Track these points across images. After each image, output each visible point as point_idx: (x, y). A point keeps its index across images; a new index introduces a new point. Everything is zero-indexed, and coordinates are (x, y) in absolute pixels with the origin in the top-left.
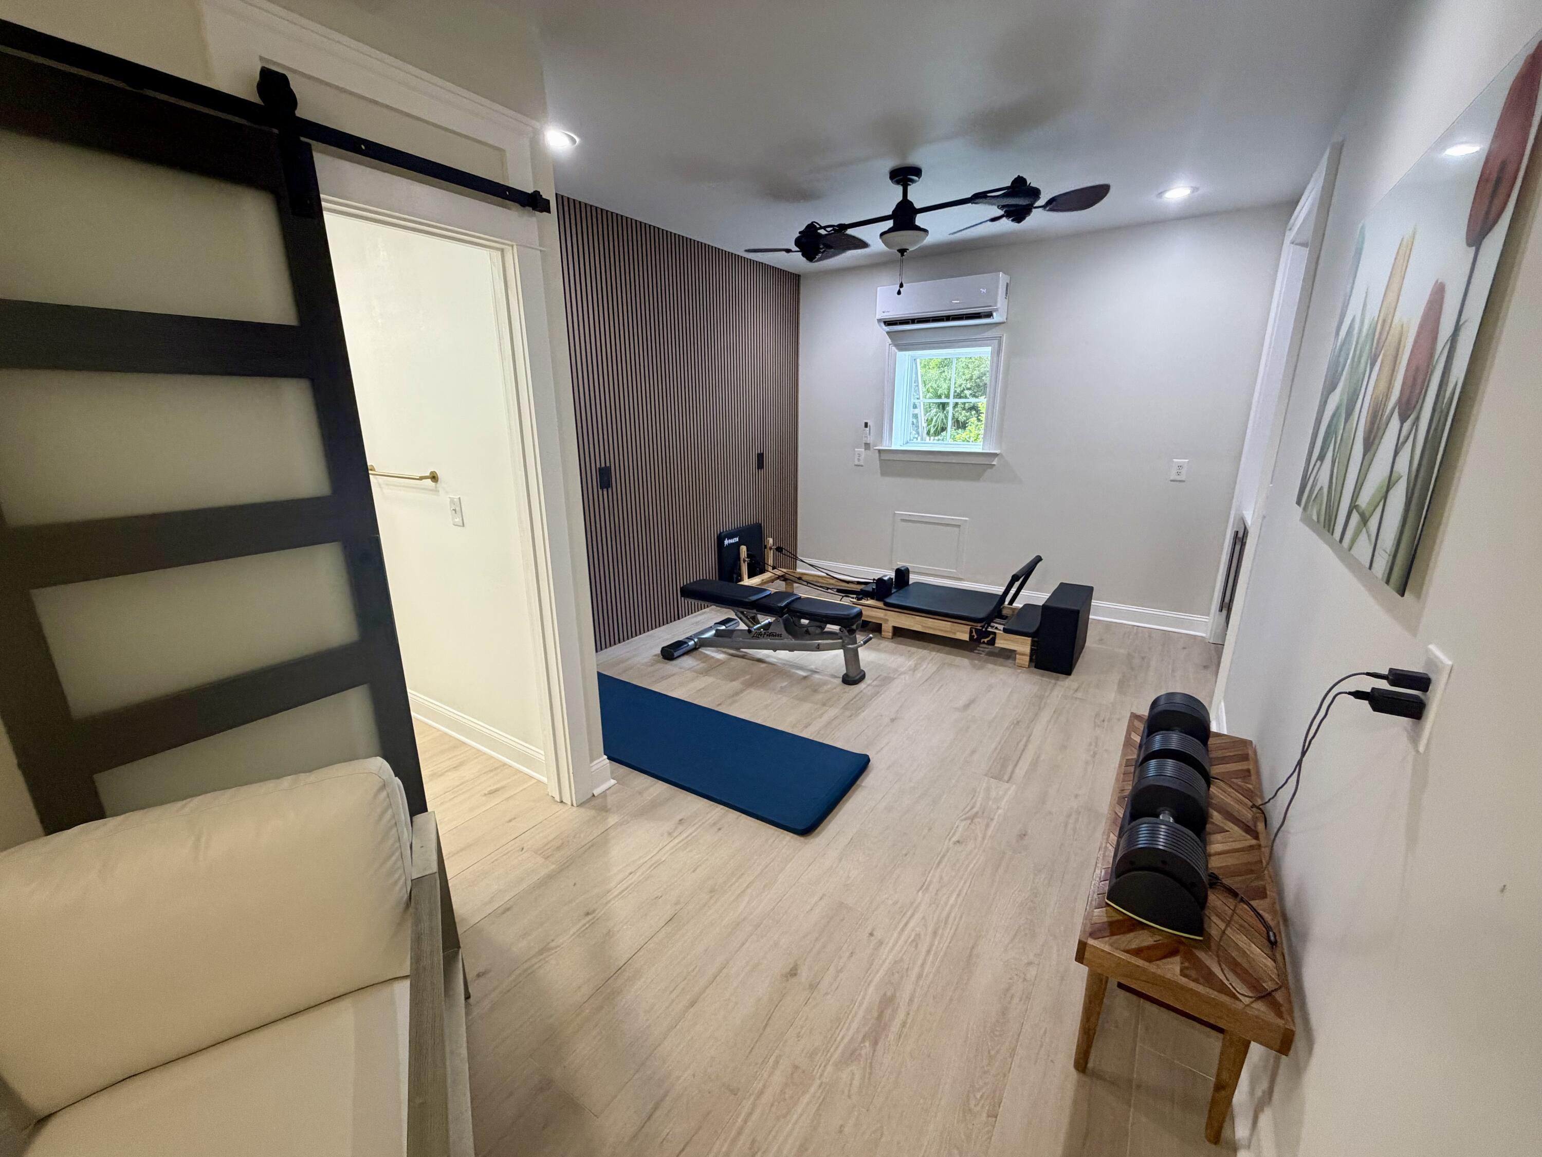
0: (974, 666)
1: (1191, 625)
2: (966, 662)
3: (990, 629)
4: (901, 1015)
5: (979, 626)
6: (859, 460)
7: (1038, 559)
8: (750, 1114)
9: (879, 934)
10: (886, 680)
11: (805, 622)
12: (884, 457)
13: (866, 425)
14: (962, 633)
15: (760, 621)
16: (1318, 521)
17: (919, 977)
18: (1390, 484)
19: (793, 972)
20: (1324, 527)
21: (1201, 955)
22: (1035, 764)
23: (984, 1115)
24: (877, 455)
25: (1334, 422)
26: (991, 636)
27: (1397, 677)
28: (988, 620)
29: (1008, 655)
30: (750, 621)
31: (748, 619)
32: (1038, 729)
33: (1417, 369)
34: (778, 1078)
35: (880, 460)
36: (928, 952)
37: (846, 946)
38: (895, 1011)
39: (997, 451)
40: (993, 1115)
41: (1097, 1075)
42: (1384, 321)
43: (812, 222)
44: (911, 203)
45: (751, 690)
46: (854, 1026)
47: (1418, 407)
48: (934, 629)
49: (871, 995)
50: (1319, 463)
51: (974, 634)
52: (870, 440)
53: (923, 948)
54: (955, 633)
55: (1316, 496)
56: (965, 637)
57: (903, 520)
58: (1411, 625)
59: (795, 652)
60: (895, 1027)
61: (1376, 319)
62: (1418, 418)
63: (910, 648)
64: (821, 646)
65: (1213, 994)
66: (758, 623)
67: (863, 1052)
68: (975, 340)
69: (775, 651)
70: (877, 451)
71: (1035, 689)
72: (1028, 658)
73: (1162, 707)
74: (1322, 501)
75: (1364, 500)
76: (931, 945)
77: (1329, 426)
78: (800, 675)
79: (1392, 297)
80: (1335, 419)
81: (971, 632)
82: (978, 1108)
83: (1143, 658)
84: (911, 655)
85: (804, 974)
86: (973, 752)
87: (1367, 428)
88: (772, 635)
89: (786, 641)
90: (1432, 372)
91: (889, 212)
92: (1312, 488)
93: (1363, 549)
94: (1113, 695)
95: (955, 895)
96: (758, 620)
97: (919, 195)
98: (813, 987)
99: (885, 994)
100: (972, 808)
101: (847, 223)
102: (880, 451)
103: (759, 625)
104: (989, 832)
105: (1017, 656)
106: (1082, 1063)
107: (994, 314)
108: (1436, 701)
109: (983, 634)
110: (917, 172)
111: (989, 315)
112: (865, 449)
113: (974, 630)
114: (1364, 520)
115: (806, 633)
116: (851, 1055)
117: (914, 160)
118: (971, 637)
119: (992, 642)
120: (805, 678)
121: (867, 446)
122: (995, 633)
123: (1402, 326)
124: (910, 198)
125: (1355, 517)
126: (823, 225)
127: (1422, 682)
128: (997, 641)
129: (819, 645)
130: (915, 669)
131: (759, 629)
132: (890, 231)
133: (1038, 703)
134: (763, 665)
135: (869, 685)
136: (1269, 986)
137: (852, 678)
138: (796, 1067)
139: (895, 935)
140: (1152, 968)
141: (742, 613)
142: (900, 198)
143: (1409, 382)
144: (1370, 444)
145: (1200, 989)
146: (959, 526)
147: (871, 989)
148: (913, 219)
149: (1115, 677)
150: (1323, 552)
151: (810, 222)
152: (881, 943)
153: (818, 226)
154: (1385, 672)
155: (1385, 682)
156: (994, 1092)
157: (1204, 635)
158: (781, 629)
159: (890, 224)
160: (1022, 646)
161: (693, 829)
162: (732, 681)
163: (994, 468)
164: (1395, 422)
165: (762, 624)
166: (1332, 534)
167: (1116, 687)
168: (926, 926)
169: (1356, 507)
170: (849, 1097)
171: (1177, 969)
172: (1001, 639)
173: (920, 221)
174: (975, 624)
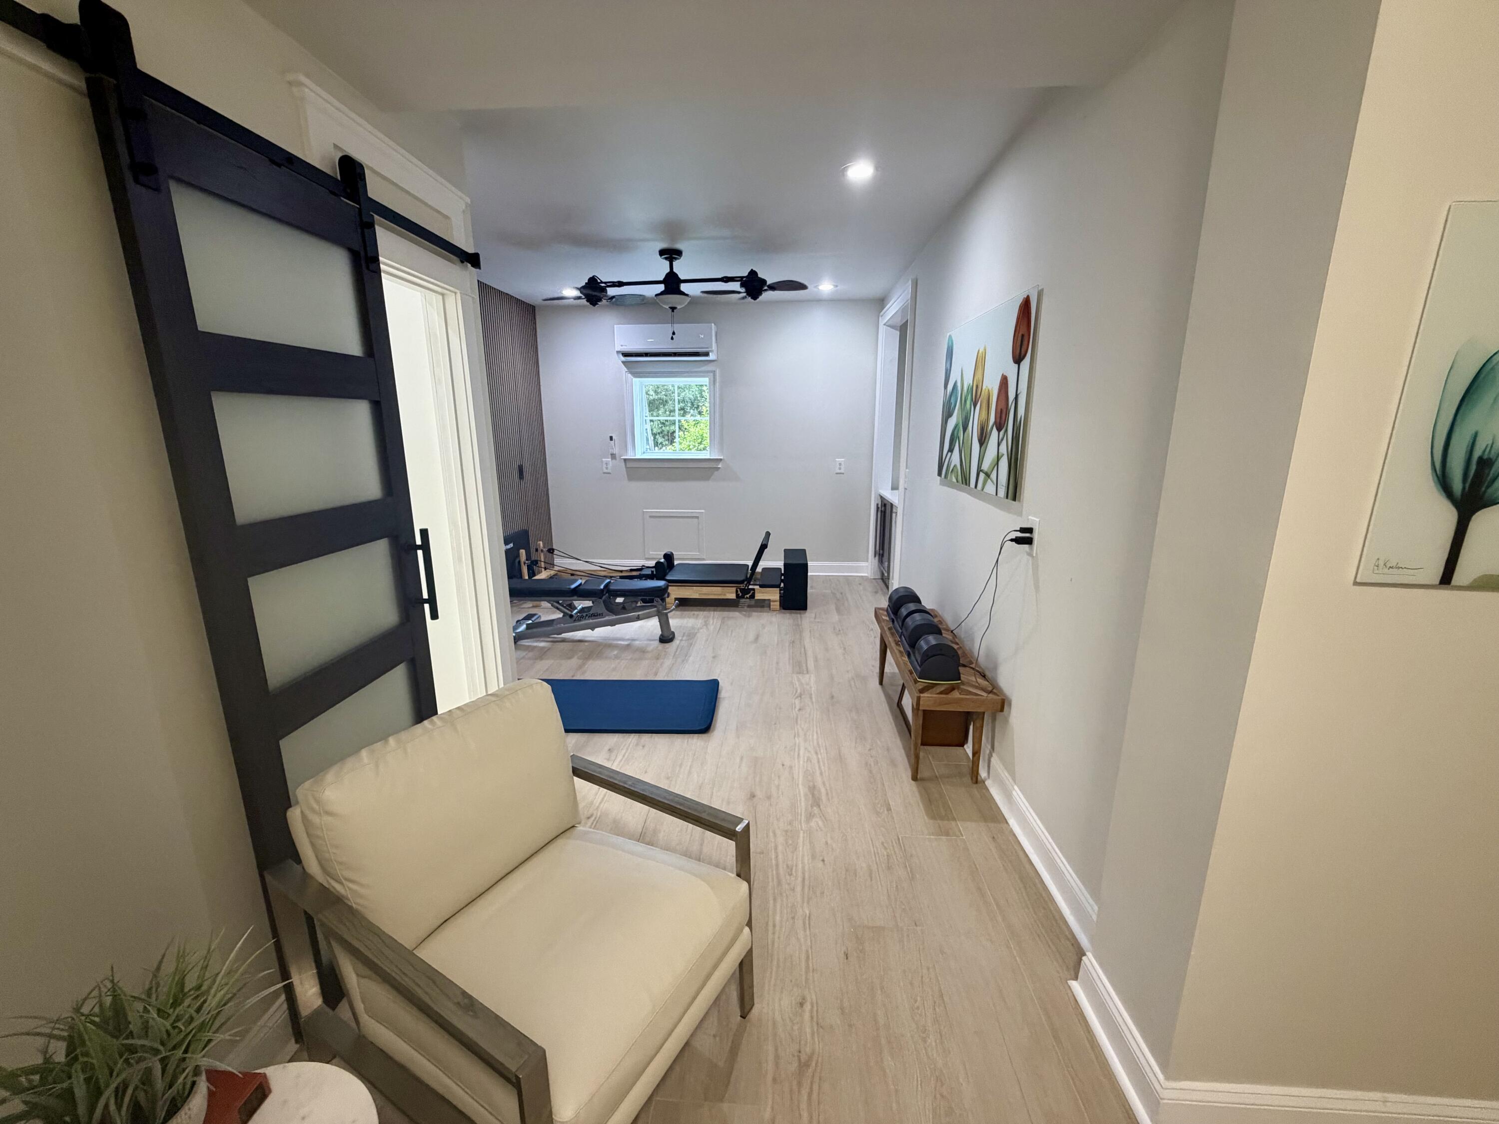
0: (745, 615)
1: (857, 569)
2: (737, 614)
3: (751, 587)
4: (823, 790)
5: (742, 586)
6: (607, 468)
7: (768, 534)
8: (777, 857)
9: (787, 763)
10: (691, 635)
11: (620, 600)
12: (629, 465)
13: (611, 438)
14: (730, 593)
15: (577, 606)
16: (957, 481)
17: (821, 774)
18: (998, 458)
19: (753, 796)
20: (963, 483)
21: (962, 687)
22: (816, 660)
23: (886, 812)
24: (623, 464)
25: (956, 433)
26: (752, 592)
27: (1023, 530)
28: (749, 580)
29: (764, 605)
30: (568, 609)
31: (565, 607)
32: (807, 642)
33: (1001, 410)
34: (781, 839)
35: (626, 467)
36: (819, 762)
37: (773, 775)
38: (819, 791)
39: (722, 458)
40: (889, 809)
41: (922, 780)
42: (977, 387)
43: (593, 276)
44: (676, 275)
45: (590, 662)
46: (803, 804)
47: (1005, 425)
48: (709, 594)
49: (802, 790)
50: (950, 454)
51: (739, 592)
52: (616, 451)
53: (815, 761)
54: (725, 595)
55: (952, 470)
56: (733, 596)
57: (651, 517)
58: (1020, 514)
59: (617, 626)
60: (824, 798)
61: (971, 384)
62: (1006, 430)
63: (693, 612)
64: (641, 617)
65: (975, 697)
66: (576, 608)
67: (816, 812)
68: (696, 372)
69: (593, 629)
70: (623, 460)
71: (791, 621)
72: (778, 603)
73: (895, 597)
74: (957, 470)
75: (986, 466)
76: (818, 759)
77: (953, 434)
78: (624, 645)
79: (979, 375)
80: (956, 430)
81: (737, 591)
82: (882, 810)
83: (842, 593)
84: (697, 617)
85: (760, 794)
86: (777, 663)
87: (979, 434)
88: (594, 616)
89: (607, 618)
90: (1009, 412)
91: (661, 278)
92: (948, 464)
93: (990, 488)
94: (837, 617)
95: (815, 735)
96: (575, 606)
97: (682, 269)
98: (769, 797)
99: (809, 786)
100: (796, 692)
101: (625, 281)
102: (625, 460)
103: (576, 611)
104: (814, 700)
105: (772, 603)
106: (915, 778)
107: (710, 354)
108: (1036, 536)
109: (745, 591)
110: (679, 253)
111: (707, 354)
112: (612, 459)
113: (739, 590)
114: (988, 475)
115: (623, 608)
116: (810, 816)
117: (679, 246)
118: (737, 596)
119: (753, 596)
120: (628, 645)
121: (613, 456)
122: (754, 589)
123: (989, 390)
124: (675, 270)
125: (982, 476)
126: (603, 281)
127: (1030, 530)
128: (756, 595)
129: (638, 615)
130: (706, 624)
131: (576, 613)
132: (662, 293)
133: (798, 629)
134: (586, 644)
135: (681, 640)
136: (990, 689)
137: (666, 638)
138: (786, 831)
139: (796, 761)
140: (949, 696)
141: (558, 602)
142: (668, 270)
143: (999, 415)
144: (983, 440)
145: (968, 697)
146: (697, 517)
147: (800, 786)
148: (679, 287)
149: (833, 607)
150: (963, 498)
151: (591, 276)
152: (791, 767)
153: (599, 281)
154: (1019, 529)
155: (1019, 532)
156: (885, 801)
157: (866, 575)
158: (602, 609)
159: (661, 287)
160: (773, 595)
161: (624, 751)
162: (570, 658)
163: (720, 469)
164: (995, 431)
165: (578, 608)
166: (969, 486)
167: (835, 611)
168: (809, 752)
169: (982, 471)
170: (821, 830)
171: (958, 694)
172: (760, 593)
173: (684, 287)
174: (739, 585)
